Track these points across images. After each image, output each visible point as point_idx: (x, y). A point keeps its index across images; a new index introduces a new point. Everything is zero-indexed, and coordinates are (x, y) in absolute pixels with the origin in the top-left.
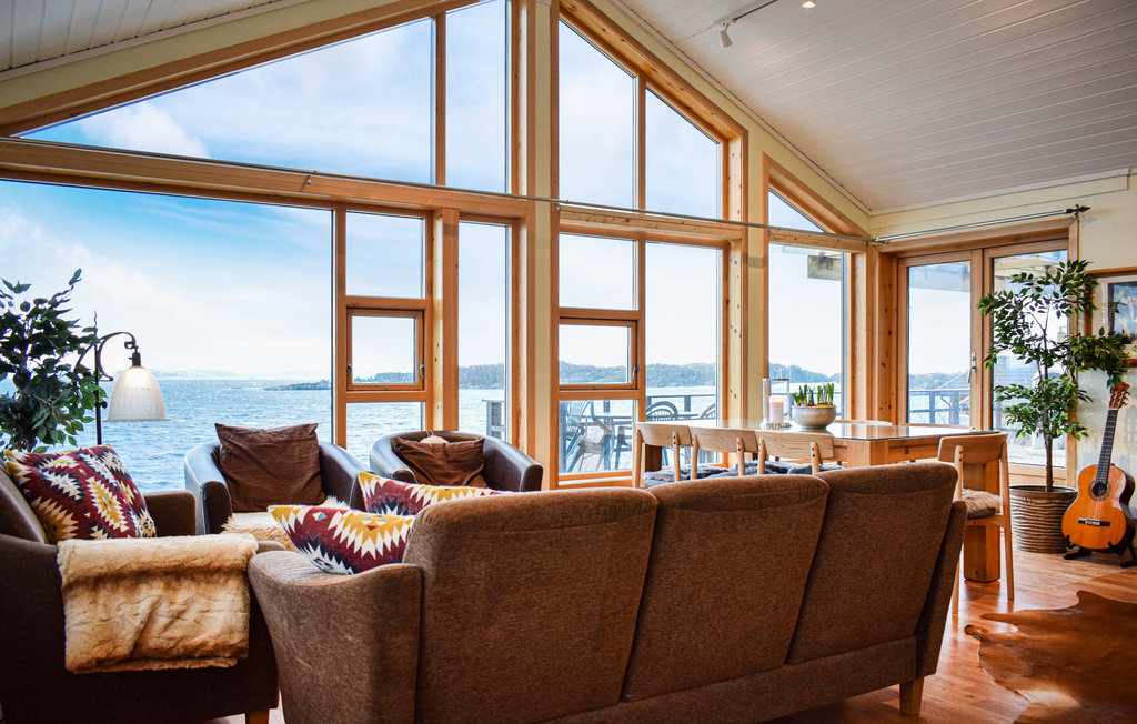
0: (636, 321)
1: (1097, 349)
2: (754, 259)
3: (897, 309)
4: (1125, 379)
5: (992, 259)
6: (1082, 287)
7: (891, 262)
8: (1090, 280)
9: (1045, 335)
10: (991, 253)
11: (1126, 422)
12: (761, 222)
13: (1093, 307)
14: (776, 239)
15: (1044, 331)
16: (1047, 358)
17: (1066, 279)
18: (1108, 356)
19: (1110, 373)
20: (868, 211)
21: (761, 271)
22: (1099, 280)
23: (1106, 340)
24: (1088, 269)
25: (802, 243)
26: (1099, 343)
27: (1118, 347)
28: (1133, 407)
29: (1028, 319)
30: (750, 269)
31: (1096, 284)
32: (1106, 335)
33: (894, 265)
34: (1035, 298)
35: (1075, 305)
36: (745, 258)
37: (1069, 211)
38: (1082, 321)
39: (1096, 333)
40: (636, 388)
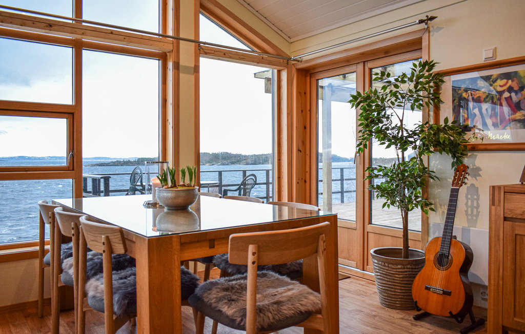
0: (73, 114)
1: (442, 135)
2: (185, 67)
3: (310, 111)
4: (466, 161)
5: (371, 70)
6: (432, 84)
7: (306, 77)
8: (439, 78)
9: (402, 124)
10: (370, 65)
11: (467, 198)
12: (193, 38)
13: (440, 101)
14: (206, 53)
15: (401, 121)
16: (402, 143)
17: (419, 77)
18: (451, 143)
19: (454, 156)
20: (289, 39)
21: (193, 77)
22: (445, 79)
23: (450, 128)
24: (436, 69)
25: (230, 57)
26: (444, 130)
27: (460, 134)
28: (473, 185)
29: (389, 112)
30: (181, 75)
31: (442, 81)
32: (450, 124)
33: (308, 78)
34: (394, 94)
35: (426, 100)
36: (177, 66)
37: (421, 22)
38: (432, 113)
39: (442, 123)
40: (73, 170)
